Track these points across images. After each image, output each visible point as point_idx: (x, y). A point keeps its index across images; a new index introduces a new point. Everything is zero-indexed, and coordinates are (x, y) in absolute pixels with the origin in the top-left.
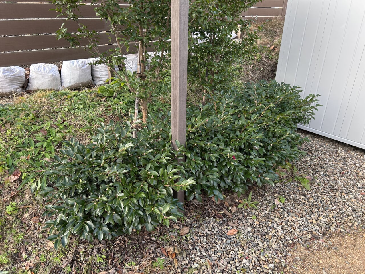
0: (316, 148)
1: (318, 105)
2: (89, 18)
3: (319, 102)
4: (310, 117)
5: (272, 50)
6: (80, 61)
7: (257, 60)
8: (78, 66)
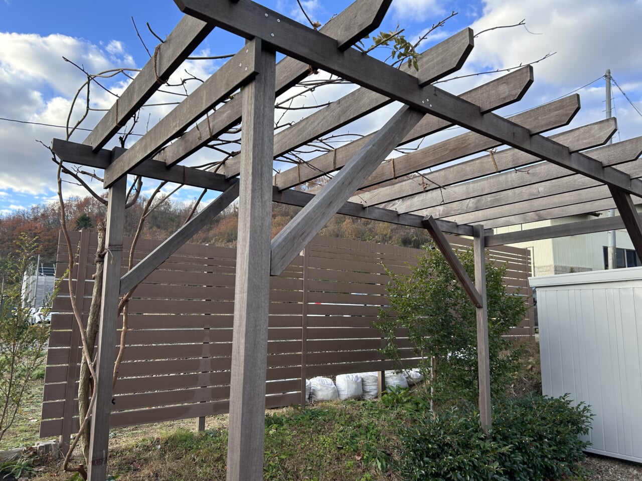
0: (606, 469)
1: (591, 415)
2: (375, 338)
3: (592, 413)
4: (588, 427)
5: (530, 370)
6: (355, 375)
7: (517, 379)
8: (354, 380)
